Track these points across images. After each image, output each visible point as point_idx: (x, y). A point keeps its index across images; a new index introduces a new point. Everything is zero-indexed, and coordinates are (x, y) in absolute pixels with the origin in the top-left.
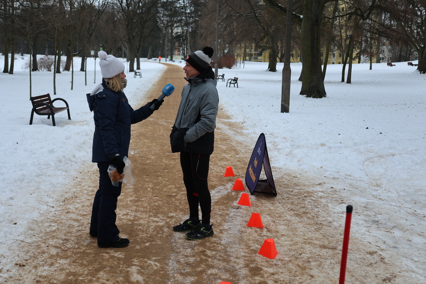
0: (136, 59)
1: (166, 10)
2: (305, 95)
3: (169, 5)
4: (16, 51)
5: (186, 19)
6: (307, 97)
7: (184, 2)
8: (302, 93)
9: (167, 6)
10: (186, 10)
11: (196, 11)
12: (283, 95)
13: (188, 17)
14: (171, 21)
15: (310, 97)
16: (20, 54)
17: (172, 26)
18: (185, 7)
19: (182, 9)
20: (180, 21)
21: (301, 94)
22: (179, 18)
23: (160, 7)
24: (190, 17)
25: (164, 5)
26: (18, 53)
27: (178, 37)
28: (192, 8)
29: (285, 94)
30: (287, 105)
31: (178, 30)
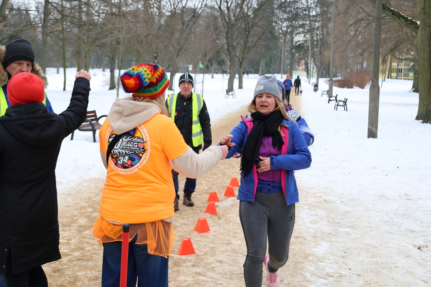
0: (237, 76)
1: (284, 12)
2: (421, 121)
3: (289, 6)
4: (96, 66)
5: (310, 23)
6: (423, 122)
7: (307, 2)
8: (418, 118)
9: (285, 7)
10: (309, 12)
11: (323, 13)
12: (370, 118)
13: (313, 21)
14: (291, 26)
15: (427, 123)
16: (101, 70)
17: (292, 33)
18: (308, 9)
19: (305, 10)
20: (303, 26)
21: (416, 119)
22: (301, 22)
23: (276, 9)
24: (315, 21)
25: (282, 6)
26: (99, 68)
27: (300, 47)
28: (318, 9)
29: (372, 117)
30: (374, 129)
31: (299, 38)
